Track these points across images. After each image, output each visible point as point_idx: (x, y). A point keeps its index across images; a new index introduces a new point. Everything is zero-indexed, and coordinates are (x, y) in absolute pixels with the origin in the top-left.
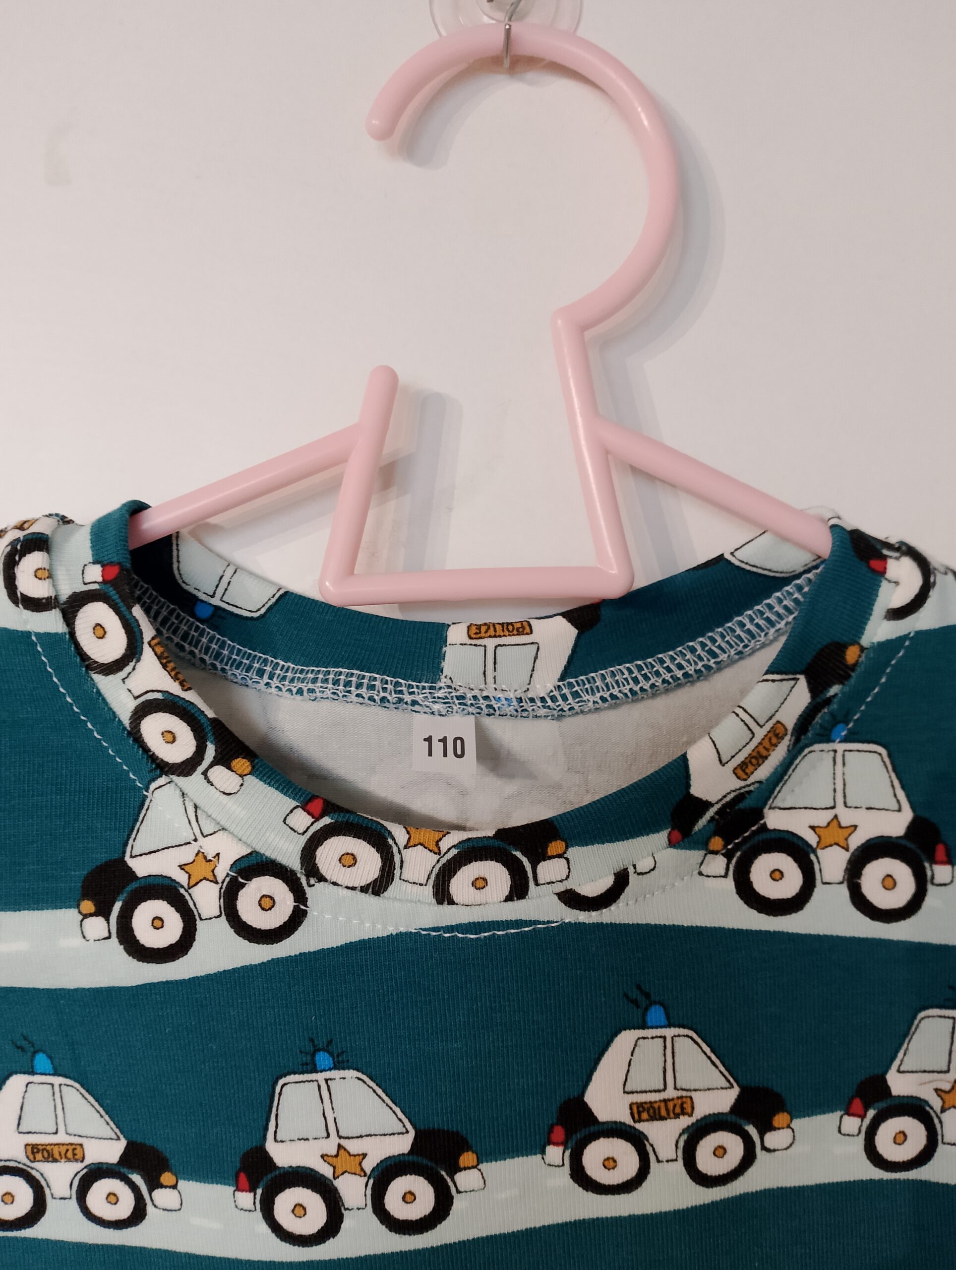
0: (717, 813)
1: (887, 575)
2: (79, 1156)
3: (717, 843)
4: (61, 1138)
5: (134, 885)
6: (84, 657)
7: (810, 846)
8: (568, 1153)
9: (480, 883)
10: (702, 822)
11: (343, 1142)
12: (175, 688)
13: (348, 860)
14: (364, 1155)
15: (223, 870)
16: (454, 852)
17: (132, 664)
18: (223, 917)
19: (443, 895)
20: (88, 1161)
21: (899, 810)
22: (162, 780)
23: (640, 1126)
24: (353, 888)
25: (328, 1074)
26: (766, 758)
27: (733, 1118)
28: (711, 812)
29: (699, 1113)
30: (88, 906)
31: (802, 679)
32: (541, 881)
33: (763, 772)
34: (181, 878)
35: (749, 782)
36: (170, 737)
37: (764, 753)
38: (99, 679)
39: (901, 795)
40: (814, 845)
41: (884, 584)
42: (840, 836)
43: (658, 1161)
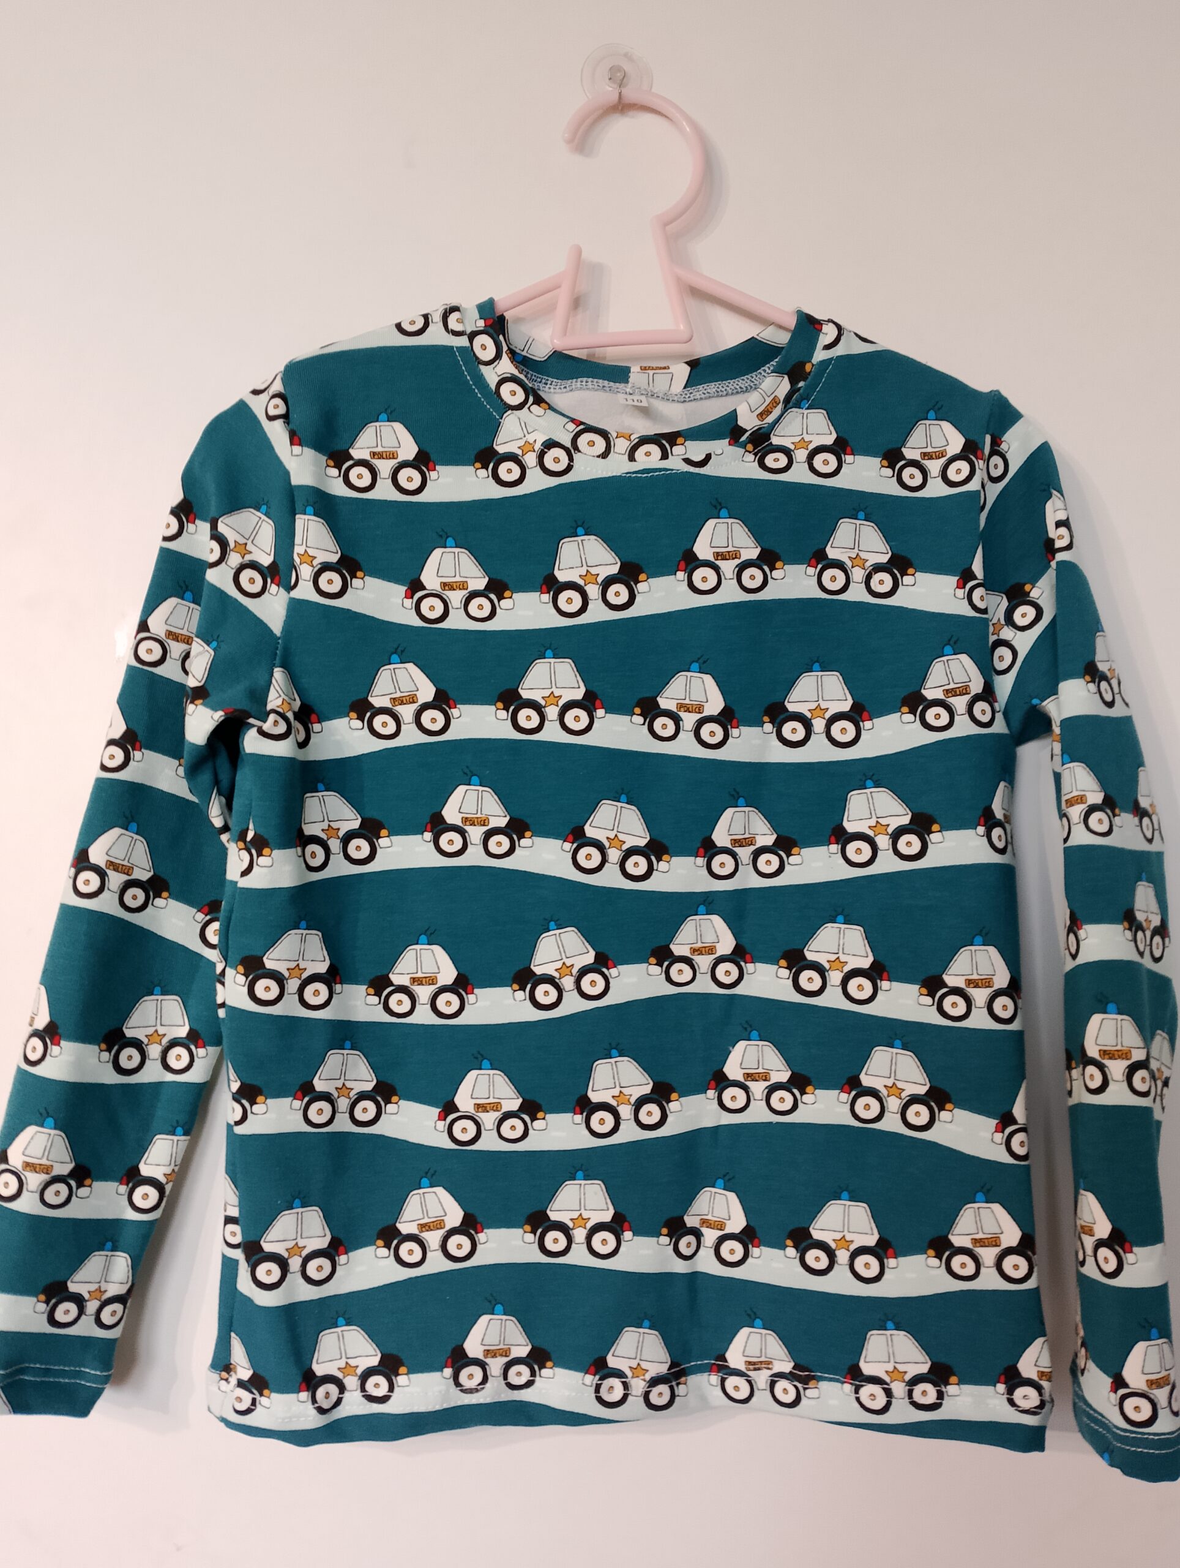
0: (750, 435)
1: (823, 331)
2: (465, 587)
3: (750, 447)
4: (458, 579)
5: (498, 457)
6: (477, 358)
7: (791, 450)
8: (686, 574)
9: (648, 454)
10: (743, 438)
11: (589, 569)
12: (516, 372)
13: (591, 444)
14: (598, 575)
15: (538, 446)
16: (637, 440)
17: (498, 361)
18: (538, 466)
19: (632, 458)
20: (469, 589)
21: (831, 434)
22: (510, 412)
23: (717, 562)
24: (594, 456)
25: (582, 538)
26: (771, 412)
27: (758, 562)
28: (747, 434)
29: (743, 558)
30: (478, 465)
31: (786, 377)
32: (674, 454)
33: (770, 419)
34: (519, 452)
35: (764, 422)
36: (513, 393)
37: (770, 410)
38: (482, 367)
39: (832, 428)
40: (793, 449)
41: (821, 334)
42: (805, 445)
43: (726, 579)
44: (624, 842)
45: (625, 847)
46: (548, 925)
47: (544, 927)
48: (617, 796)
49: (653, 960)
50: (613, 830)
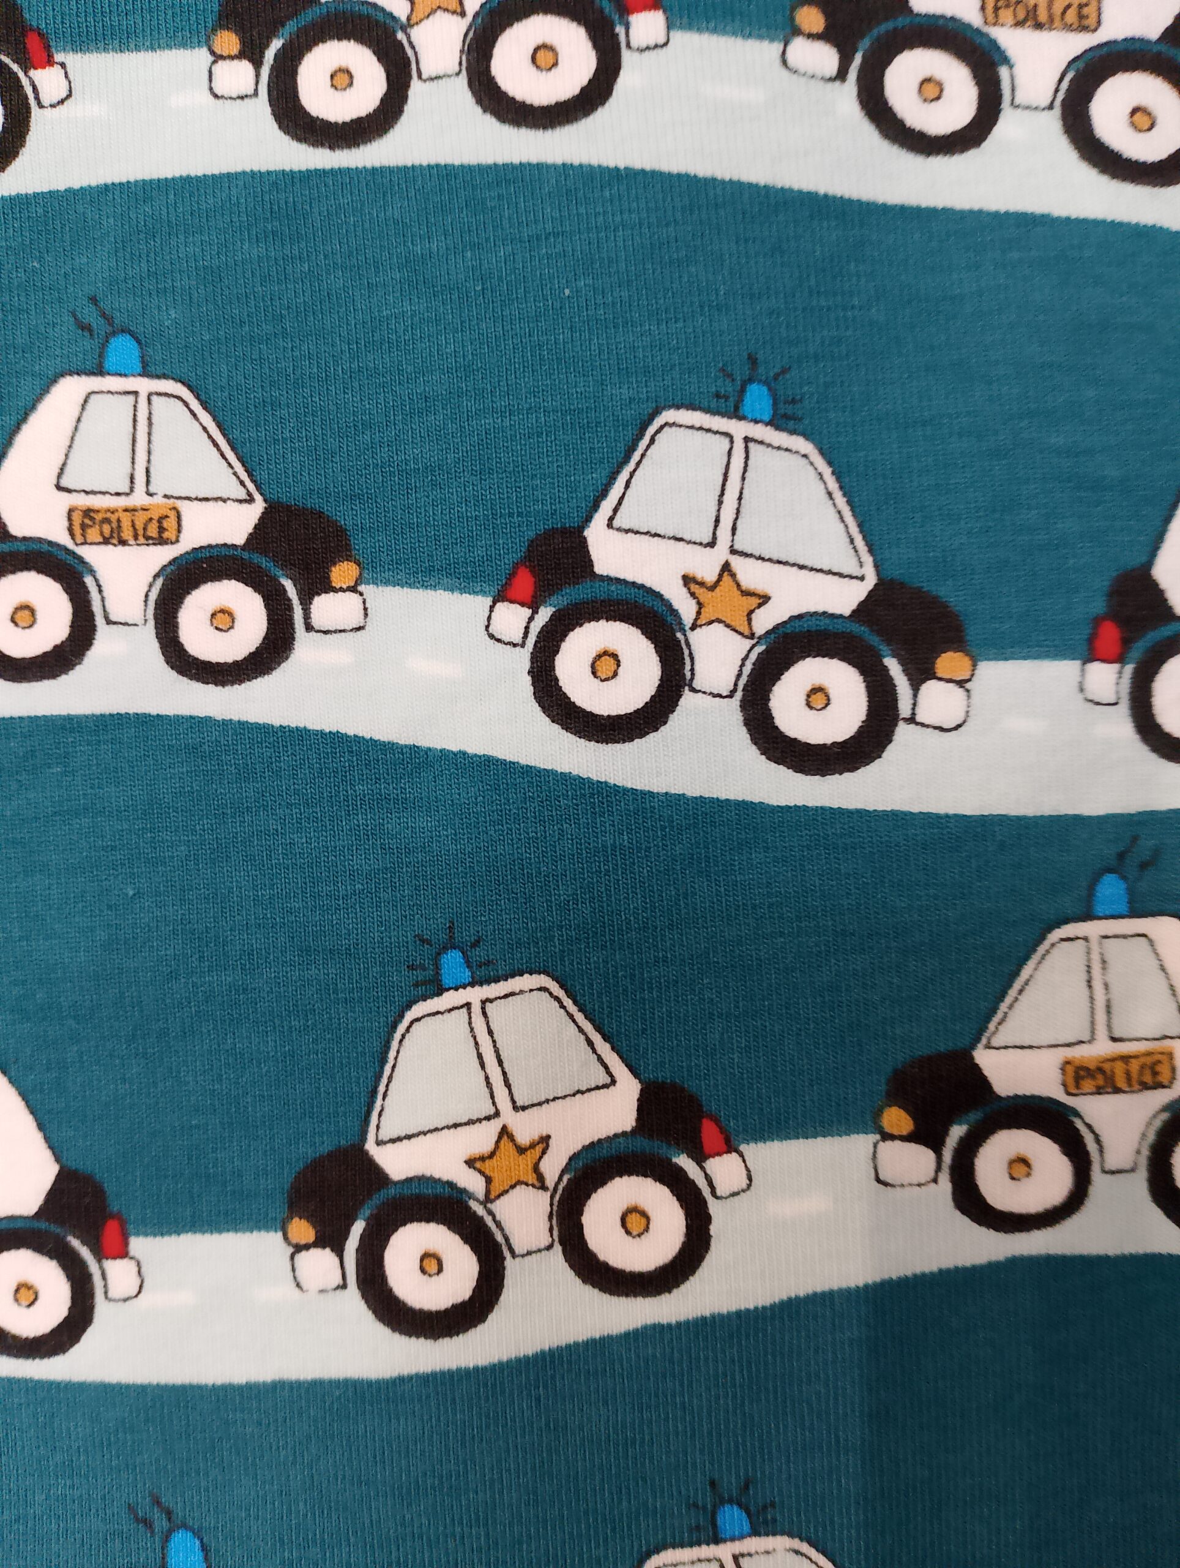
44: (765, 599)
45: (765, 620)
46: (437, 967)
47: (420, 975)
48: (729, 388)
49: (897, 1119)
50: (712, 544)
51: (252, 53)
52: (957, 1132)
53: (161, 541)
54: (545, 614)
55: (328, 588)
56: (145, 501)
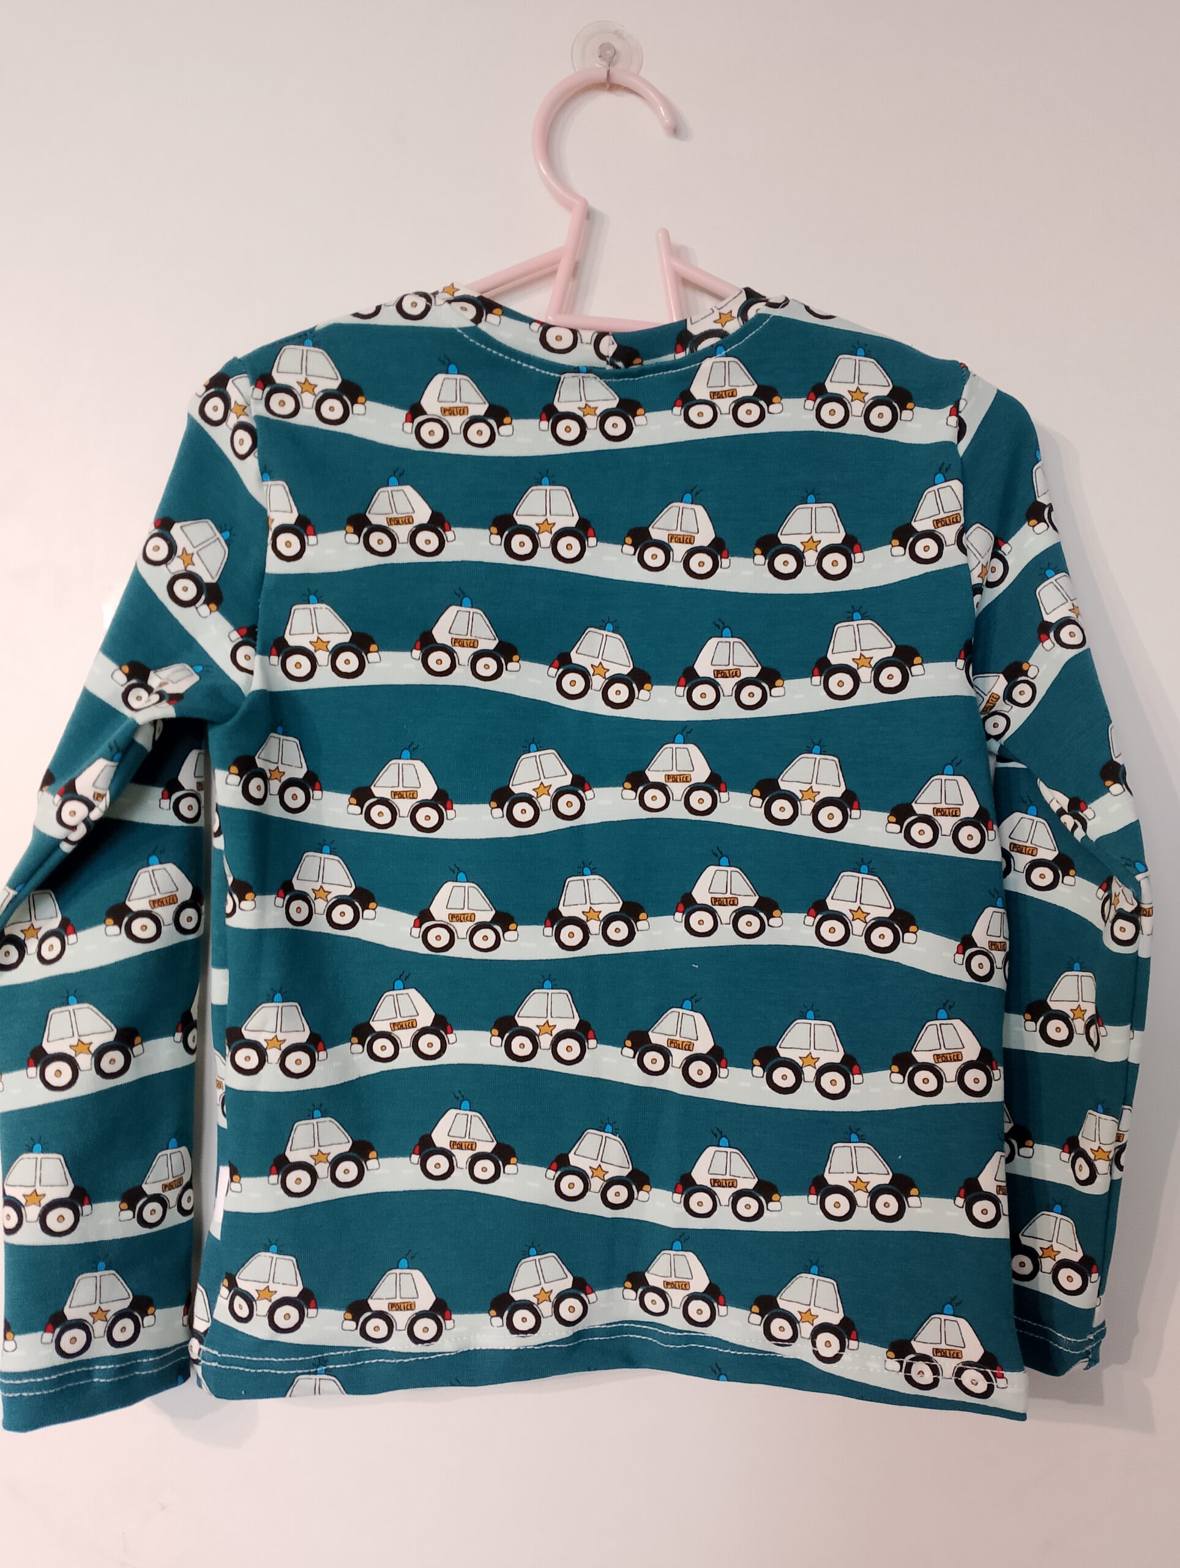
51: (500, 534)
52: (641, 788)
53: (473, 647)
54: (561, 670)
55: (512, 661)
56: (470, 638)
